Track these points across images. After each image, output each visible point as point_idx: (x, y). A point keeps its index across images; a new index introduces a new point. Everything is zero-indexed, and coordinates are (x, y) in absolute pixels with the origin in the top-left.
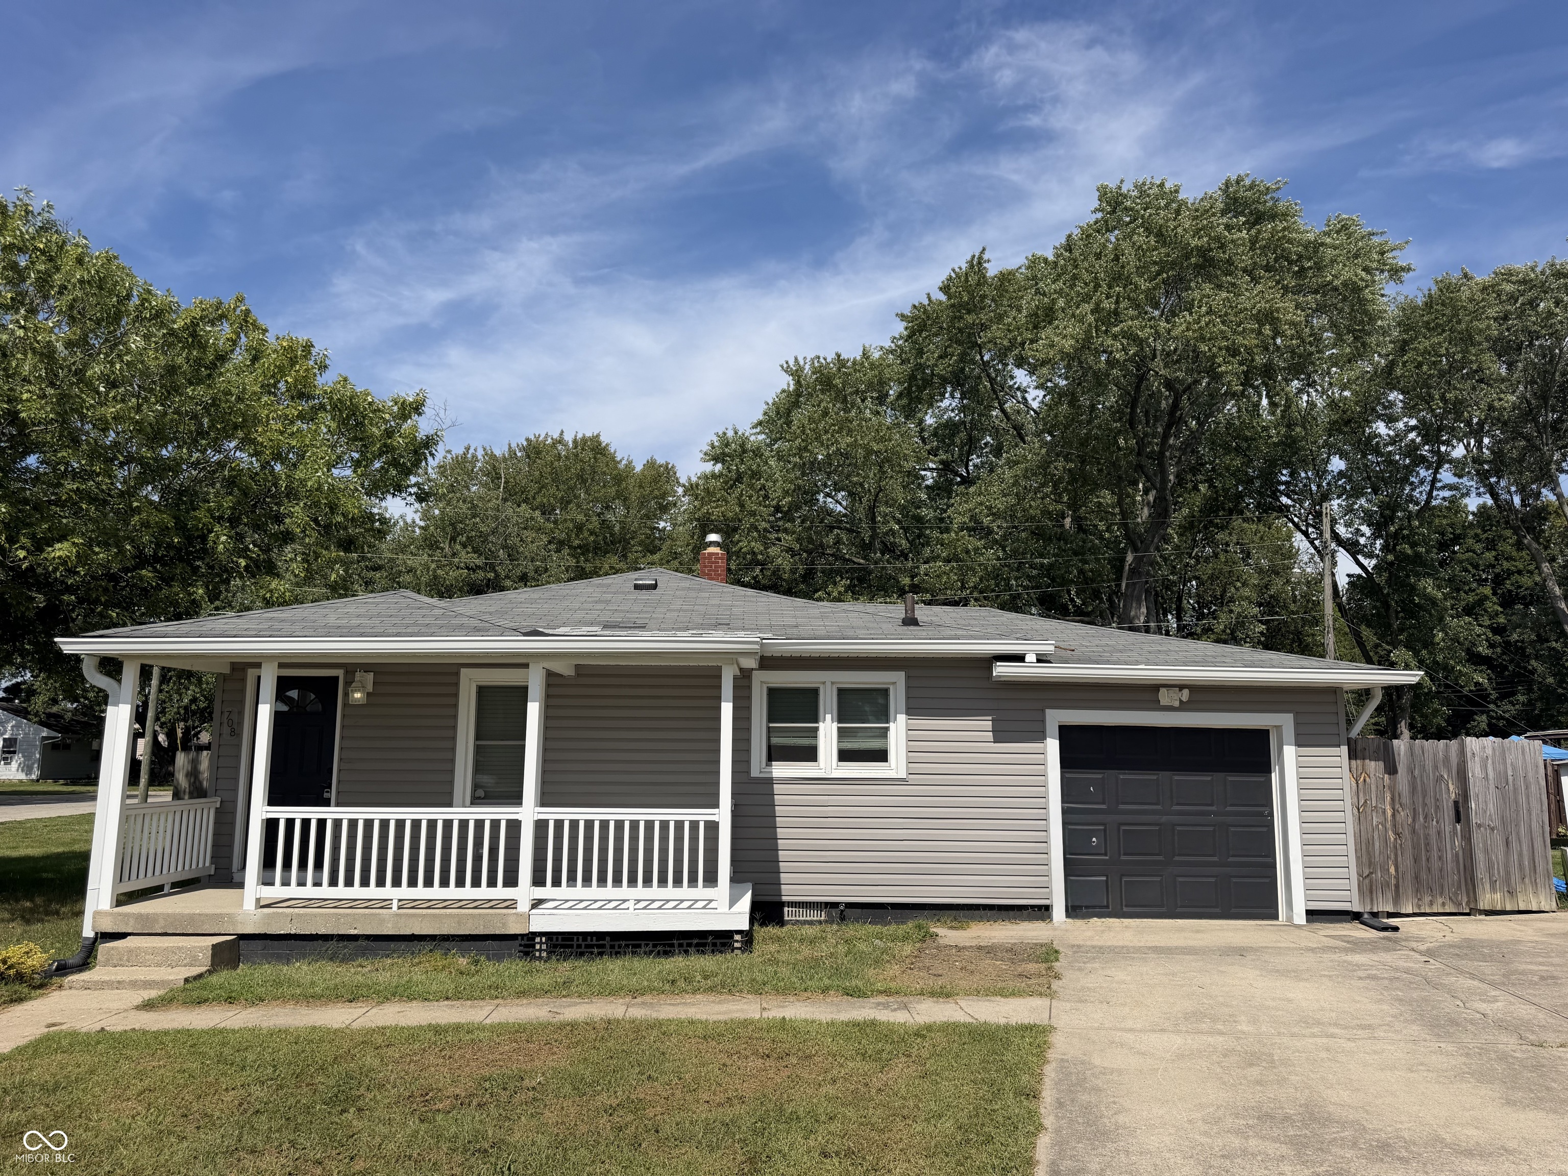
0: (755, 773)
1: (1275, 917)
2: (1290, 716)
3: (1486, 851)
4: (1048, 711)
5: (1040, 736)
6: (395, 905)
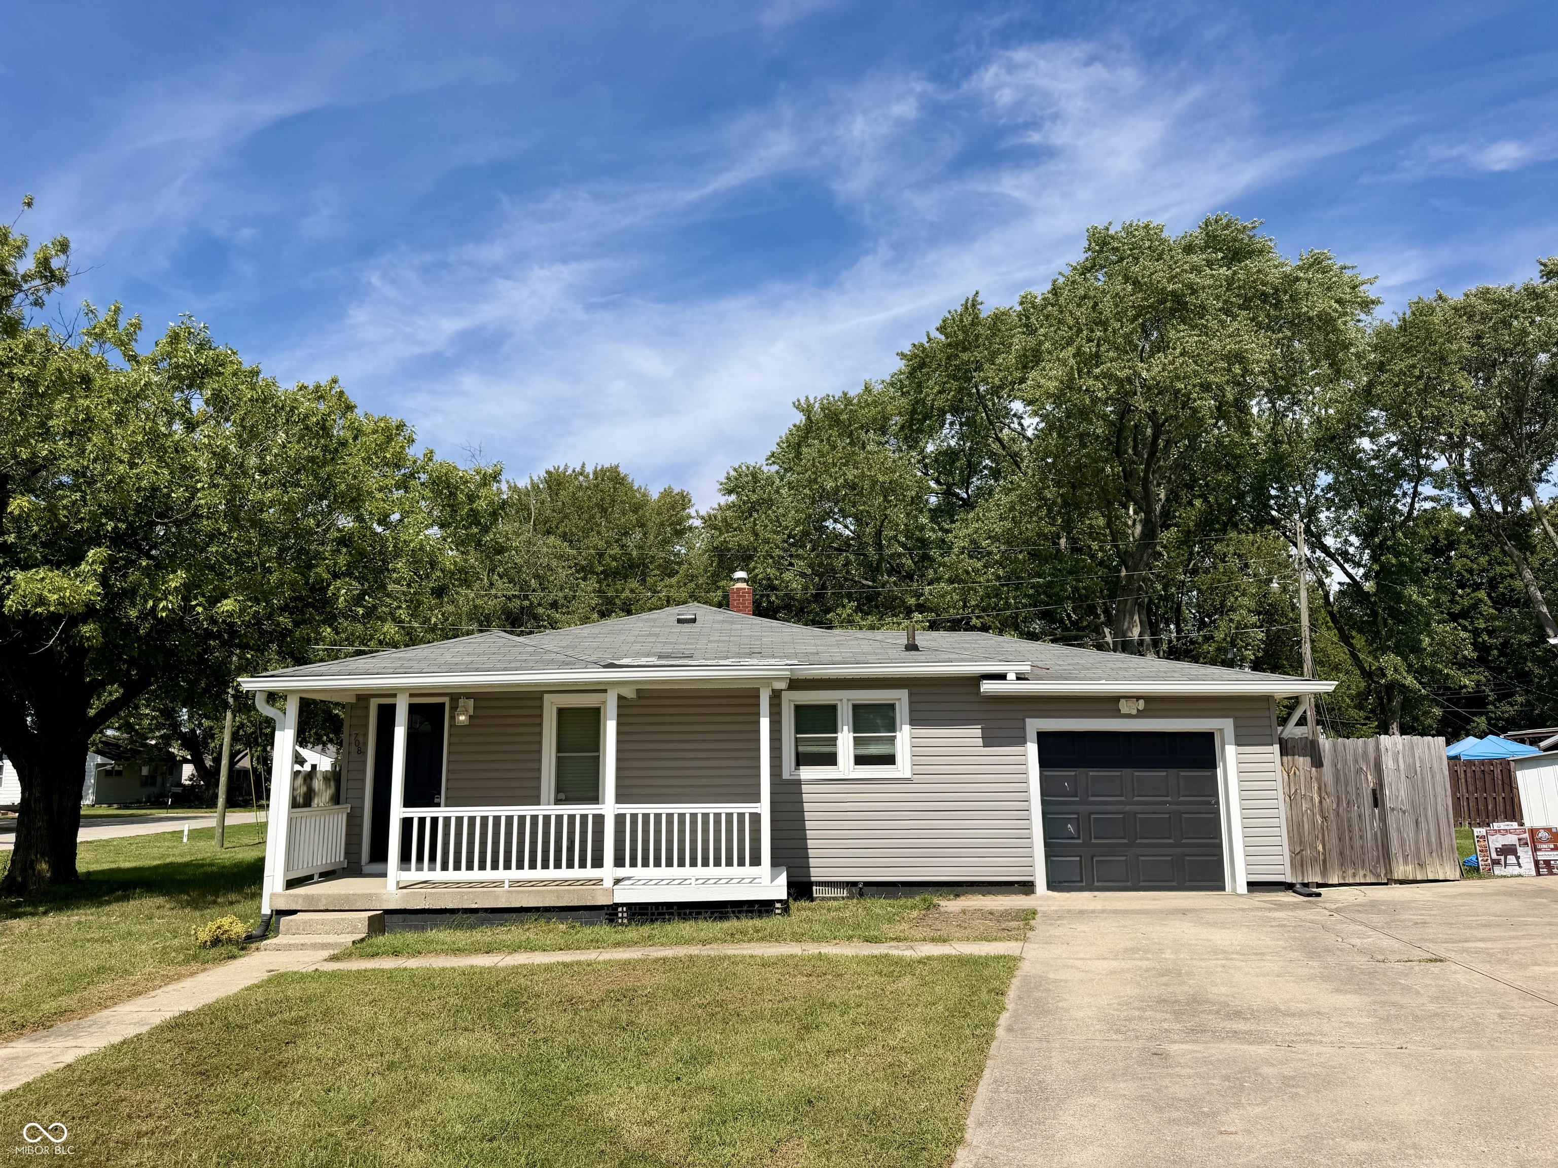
0: (786, 776)
1: (1224, 889)
2: (1230, 721)
3: (1399, 831)
4: (1028, 720)
5: (1021, 740)
6: (506, 885)
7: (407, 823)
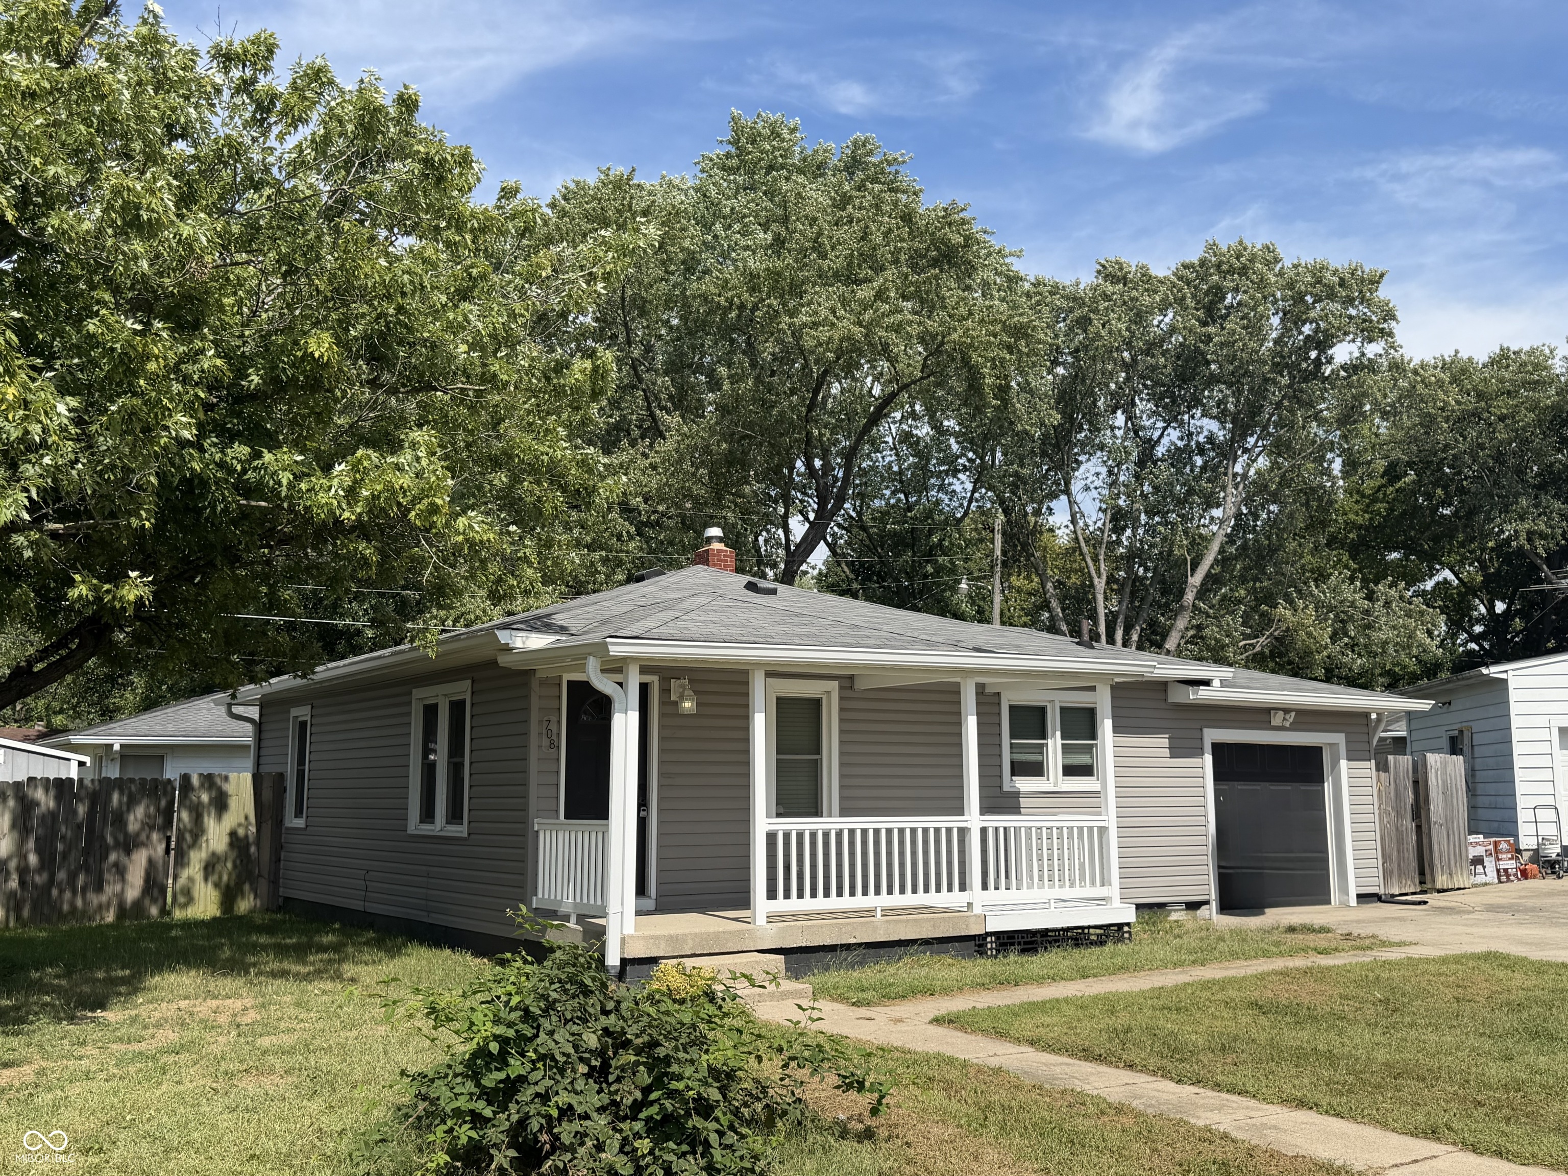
0: (1006, 788)
1: (1330, 903)
2: (1342, 736)
3: (1439, 843)
4: (1206, 731)
5: (1200, 752)
6: (879, 910)
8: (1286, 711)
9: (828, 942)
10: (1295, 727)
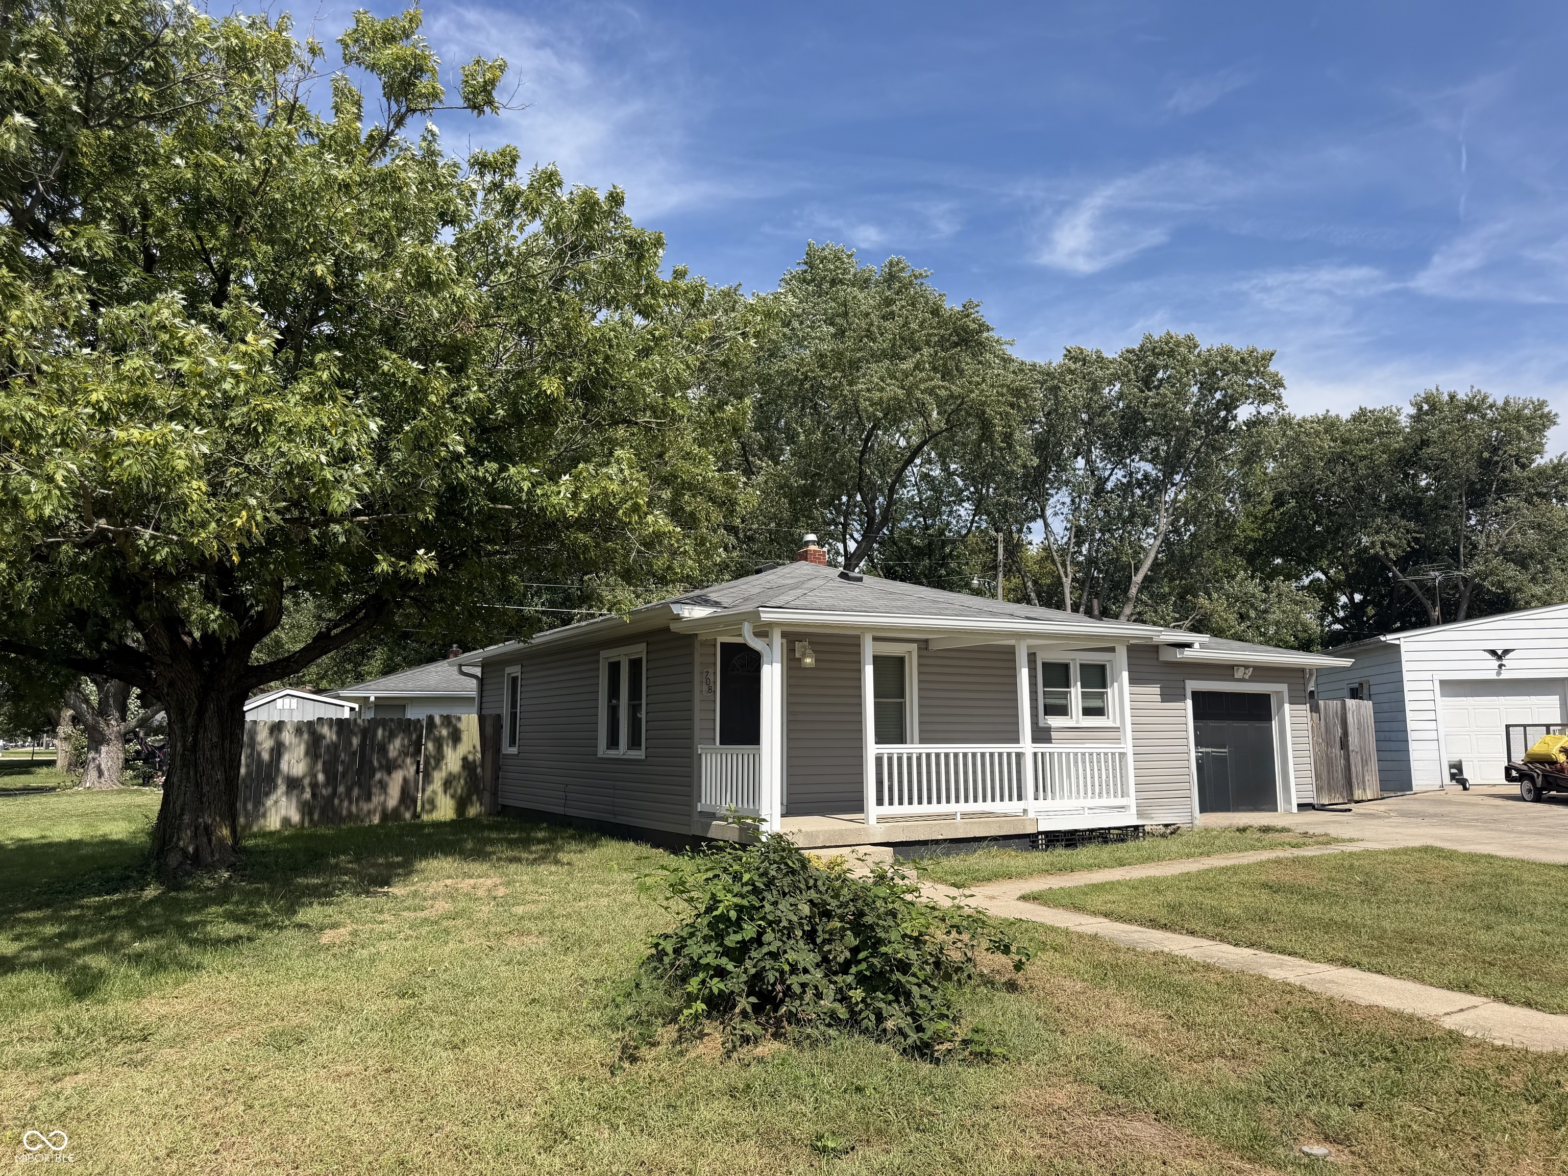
0: (1041, 724)
1: (1276, 808)
2: (1286, 686)
3: (1355, 766)
4: (1187, 682)
5: (1183, 698)
6: (959, 816)
7: (879, 760)
8: (1246, 667)
9: (922, 838)
10: (1252, 679)
